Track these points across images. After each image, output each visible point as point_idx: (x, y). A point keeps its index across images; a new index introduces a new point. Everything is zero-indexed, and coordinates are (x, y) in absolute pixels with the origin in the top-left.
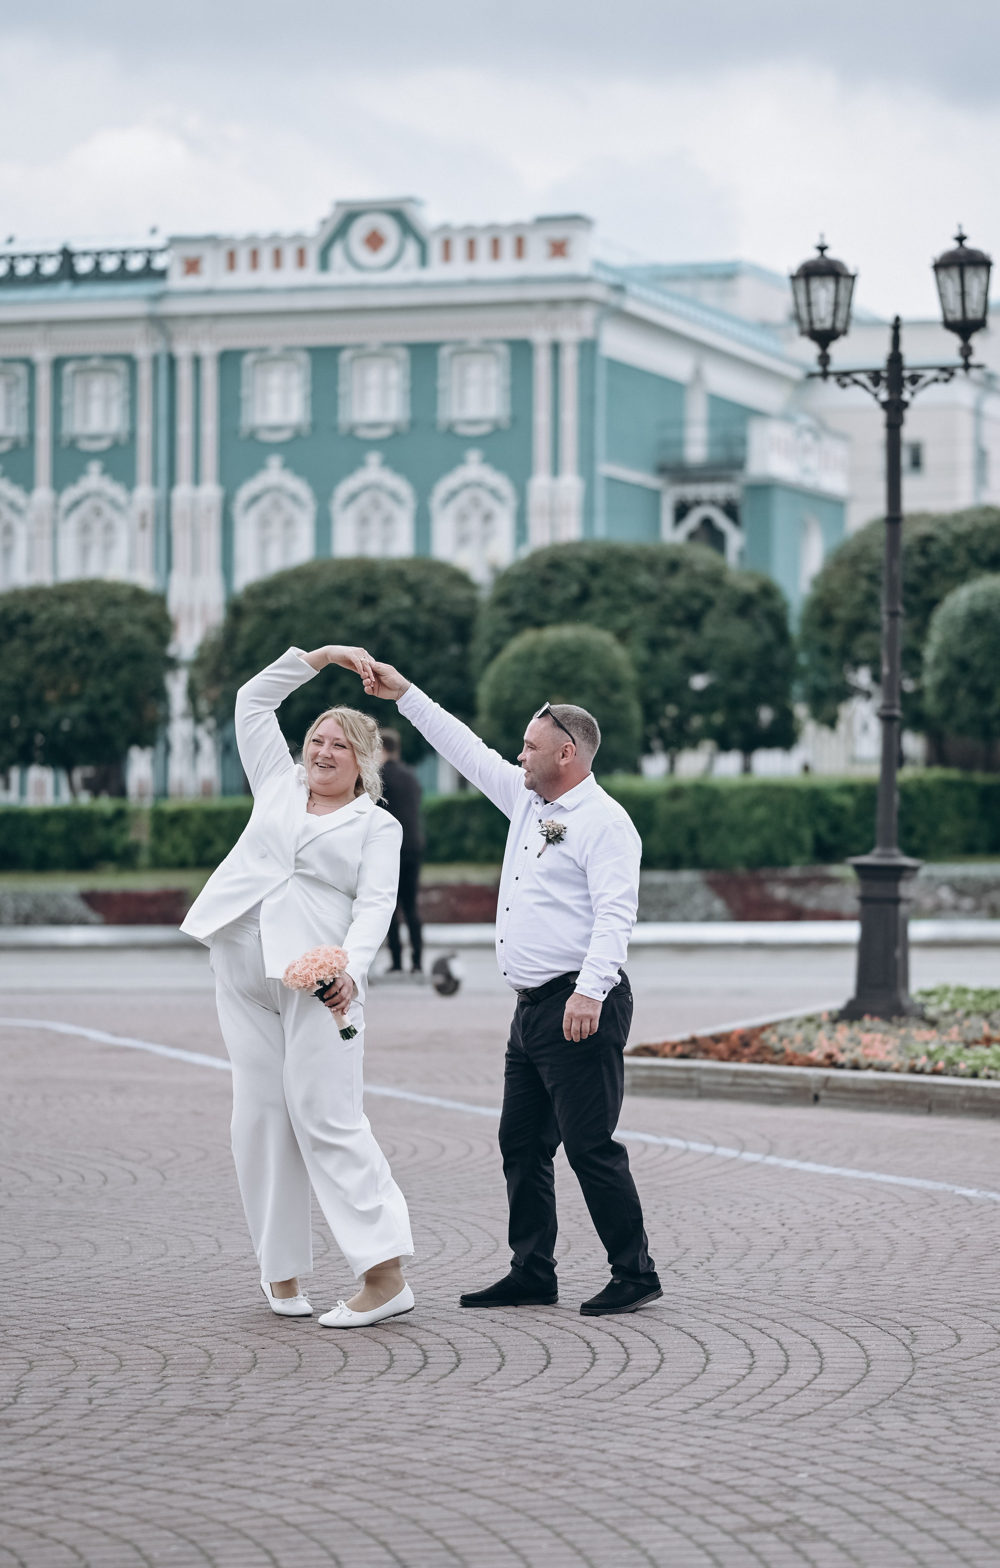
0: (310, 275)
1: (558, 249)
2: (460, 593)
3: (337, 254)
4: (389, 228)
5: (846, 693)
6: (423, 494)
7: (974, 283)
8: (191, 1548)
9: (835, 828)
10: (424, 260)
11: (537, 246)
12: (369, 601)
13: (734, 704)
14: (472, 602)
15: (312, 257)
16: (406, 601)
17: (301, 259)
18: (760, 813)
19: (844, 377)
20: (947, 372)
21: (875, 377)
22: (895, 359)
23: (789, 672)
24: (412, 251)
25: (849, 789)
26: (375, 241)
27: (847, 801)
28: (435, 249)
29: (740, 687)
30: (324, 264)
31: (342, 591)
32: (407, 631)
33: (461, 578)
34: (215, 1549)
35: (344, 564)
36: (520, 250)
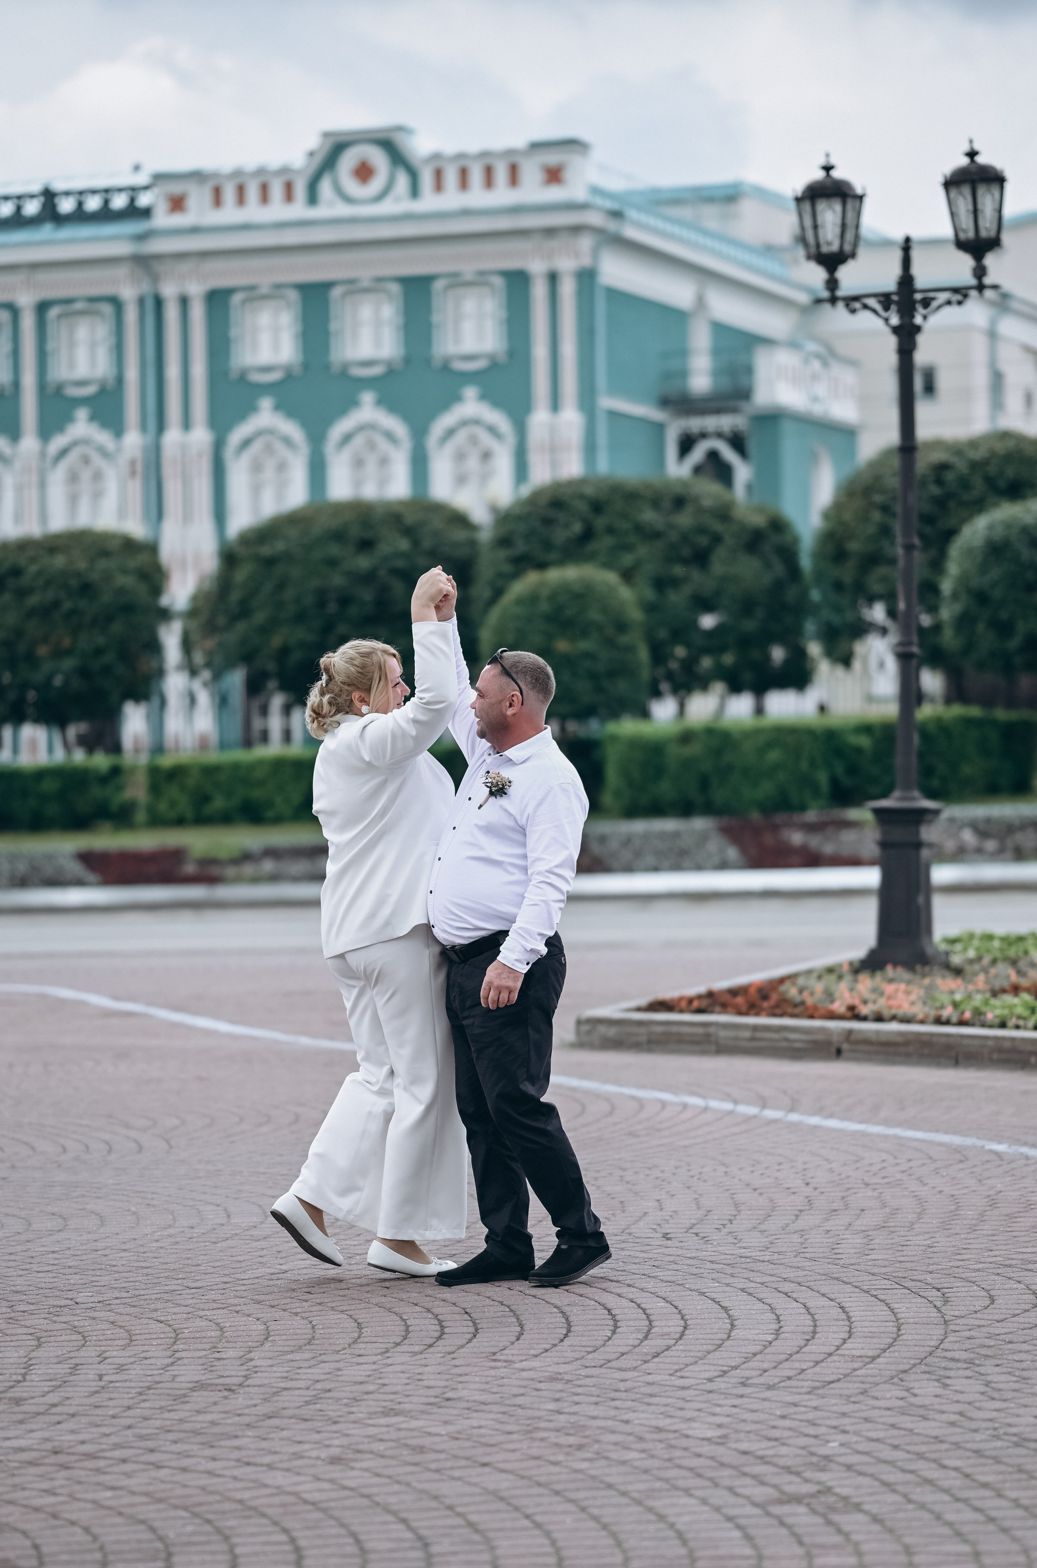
0: (298, 210)
1: (554, 175)
2: (460, 535)
3: (325, 187)
4: (378, 159)
5: (861, 629)
6: (419, 433)
7: (988, 199)
8: (208, 1528)
9: (852, 770)
10: (415, 191)
11: (531, 173)
13: (744, 643)
14: (473, 543)
15: (300, 191)
16: (404, 545)
17: (289, 194)
18: (774, 756)
19: (854, 302)
20: (960, 294)
21: (886, 300)
22: (906, 281)
23: (802, 609)
24: (402, 181)
25: (866, 729)
26: (364, 172)
27: (864, 741)
28: (427, 179)
29: (750, 625)
30: (313, 198)
31: (338, 536)
33: (460, 519)
34: (231, 1528)
35: (340, 508)
36: (514, 177)
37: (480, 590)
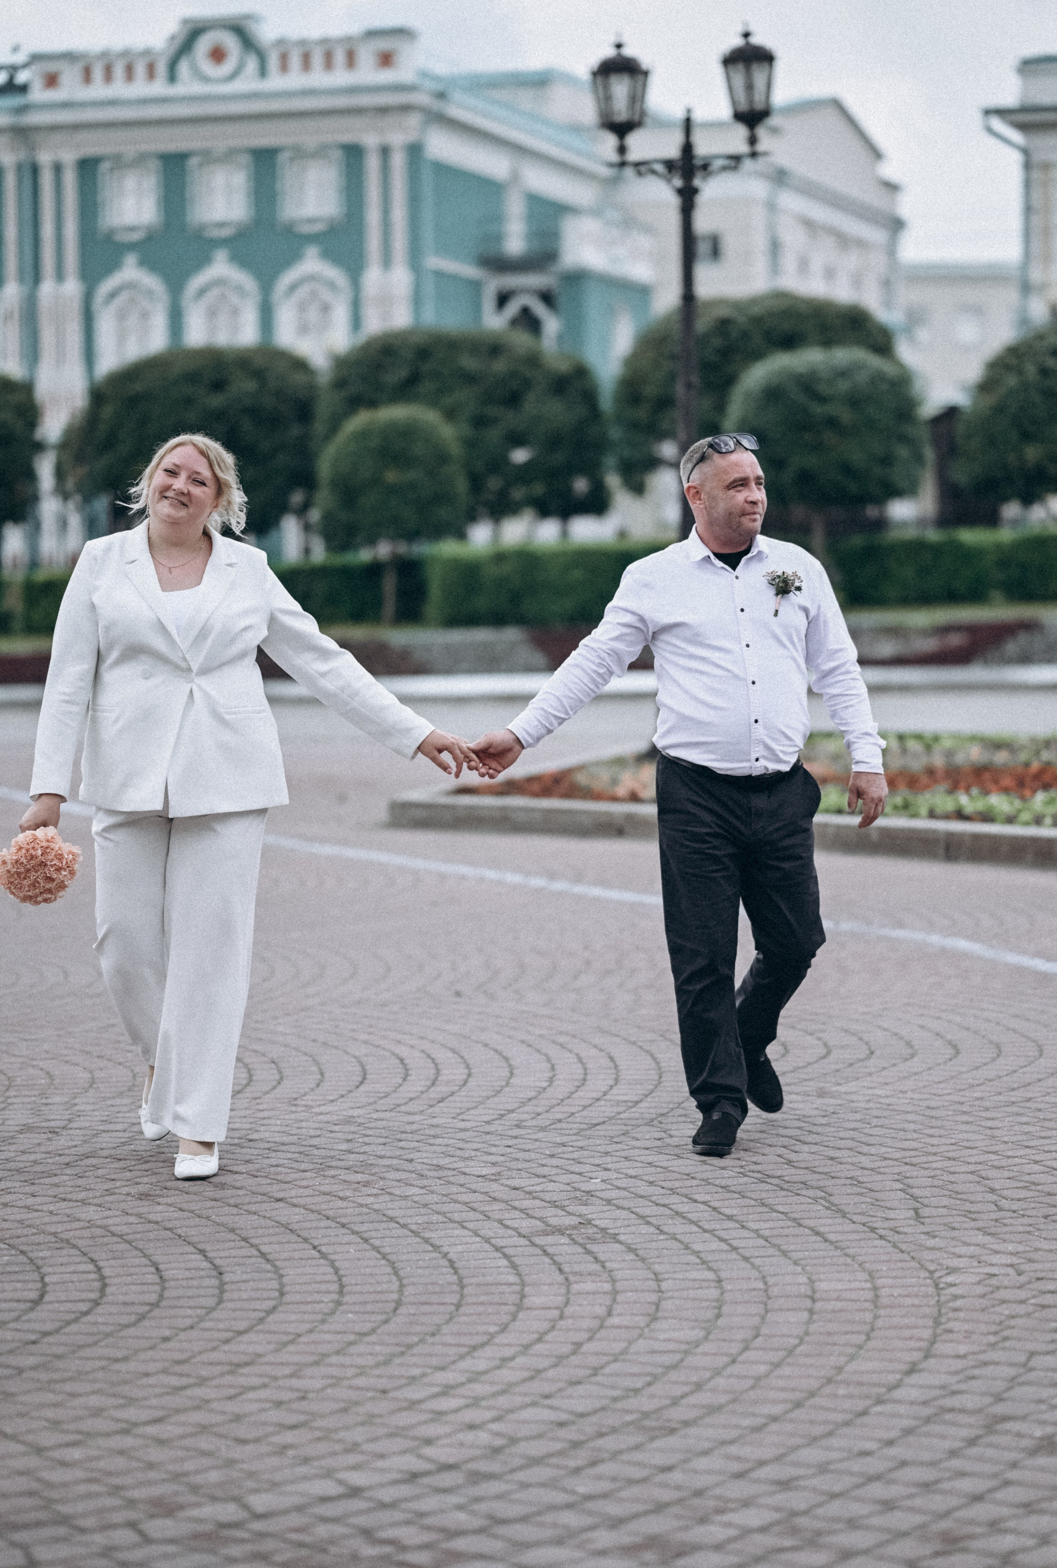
0: (159, 88)
1: (386, 60)
2: (299, 378)
3: (184, 67)
4: (231, 43)
5: (653, 463)
6: (266, 286)
7: (759, 76)
8: (22, 1258)
10: (263, 72)
11: (366, 55)
12: (218, 386)
13: (551, 476)
14: (312, 387)
15: (161, 69)
16: (250, 385)
17: (151, 73)
19: (642, 167)
20: (736, 160)
21: (670, 165)
22: (688, 148)
23: (601, 446)
24: (252, 64)
28: (273, 61)
29: (556, 459)
30: (172, 77)
31: (192, 377)
32: (253, 412)
33: (300, 365)
34: (43, 1258)
35: (195, 353)
36: (351, 60)
37: (319, 427)
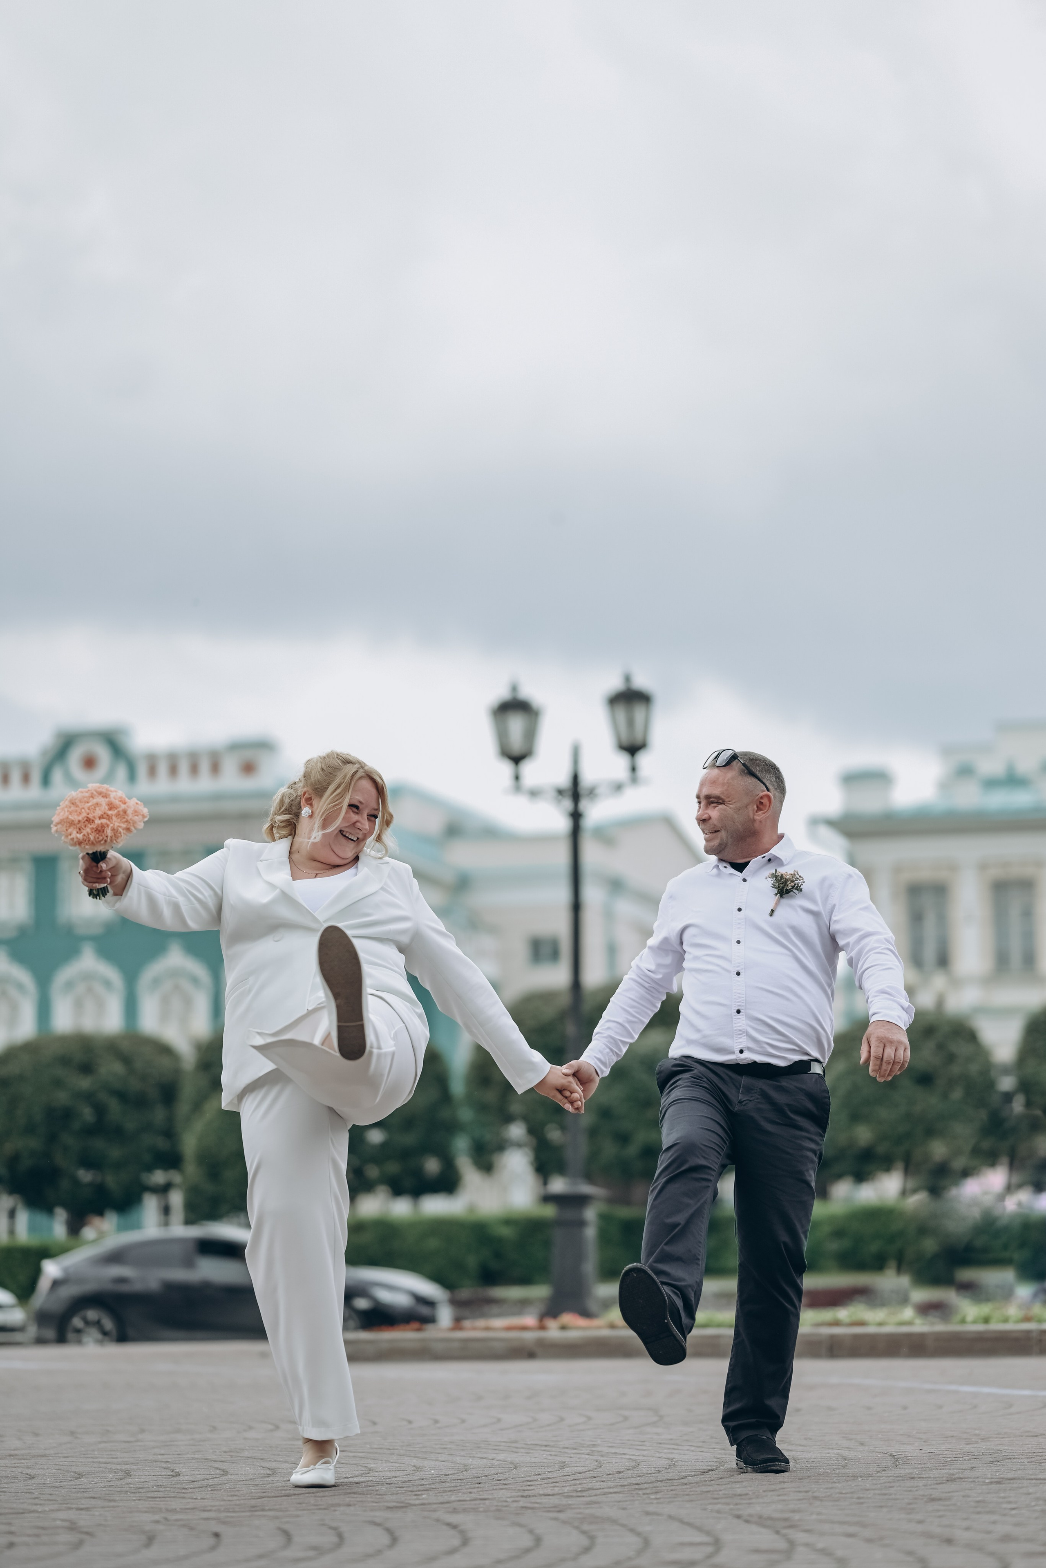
0: (34, 792)
1: (249, 768)
2: (165, 1062)
3: (57, 776)
4: (103, 754)
5: (501, 1146)
6: (131, 979)
9: (498, 1255)
10: (132, 776)
11: (230, 766)
12: (87, 1068)
13: (407, 1155)
14: (177, 1071)
15: (36, 776)
16: (118, 1068)
17: (26, 778)
18: (433, 1243)
19: (534, 794)
20: (618, 787)
21: (560, 792)
22: (575, 779)
23: (452, 1127)
24: (121, 772)
25: (508, 1221)
26: (89, 763)
27: (505, 1232)
28: (142, 770)
29: (409, 1139)
30: (46, 780)
31: (64, 1061)
32: (122, 1096)
33: (165, 1050)
35: (64, 1039)
36: (215, 768)
37: (183, 1107)
